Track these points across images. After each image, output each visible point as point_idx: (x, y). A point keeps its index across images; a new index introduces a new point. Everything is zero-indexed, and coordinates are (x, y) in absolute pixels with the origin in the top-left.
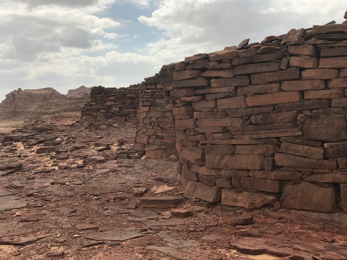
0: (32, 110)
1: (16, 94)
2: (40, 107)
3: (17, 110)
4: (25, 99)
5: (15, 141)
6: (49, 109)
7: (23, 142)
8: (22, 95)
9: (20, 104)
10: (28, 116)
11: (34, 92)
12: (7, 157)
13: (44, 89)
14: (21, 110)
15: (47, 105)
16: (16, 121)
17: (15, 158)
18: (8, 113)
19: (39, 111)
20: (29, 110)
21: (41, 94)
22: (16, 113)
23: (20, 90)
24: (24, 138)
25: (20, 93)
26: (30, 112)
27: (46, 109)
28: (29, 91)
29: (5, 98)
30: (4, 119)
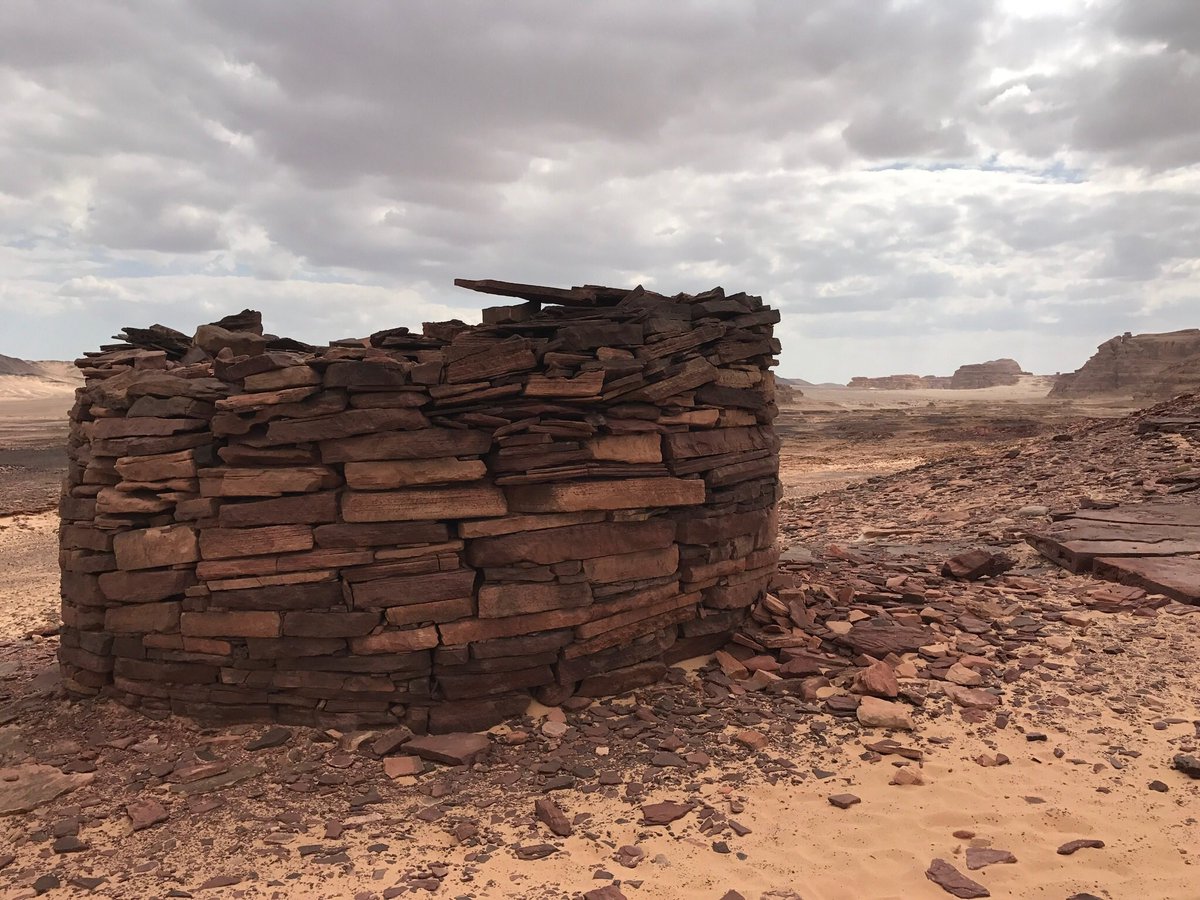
0: (1152, 373)
1: (1120, 344)
2: (1170, 368)
3: (1119, 374)
4: (1137, 352)
5: (1166, 432)
6: (1191, 373)
7: (1184, 434)
8: (1131, 346)
9: (1127, 363)
10: (1143, 386)
11: (1157, 339)
12: (1160, 459)
13: (1182, 332)
14: (1127, 374)
15: (1186, 364)
16: (1117, 395)
17: (1179, 462)
18: (1102, 379)
19: (1168, 375)
20: (1144, 374)
21: (1173, 343)
22: (1116, 381)
23: (1128, 335)
24: (1187, 427)
25: (1129, 341)
26: (1148, 378)
27: (1183, 372)
28: (1146, 338)
29: (1097, 351)
30: (1092, 391)
